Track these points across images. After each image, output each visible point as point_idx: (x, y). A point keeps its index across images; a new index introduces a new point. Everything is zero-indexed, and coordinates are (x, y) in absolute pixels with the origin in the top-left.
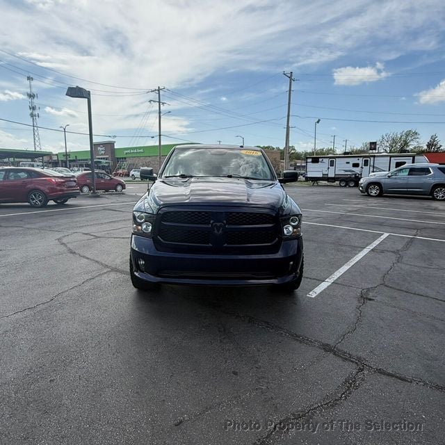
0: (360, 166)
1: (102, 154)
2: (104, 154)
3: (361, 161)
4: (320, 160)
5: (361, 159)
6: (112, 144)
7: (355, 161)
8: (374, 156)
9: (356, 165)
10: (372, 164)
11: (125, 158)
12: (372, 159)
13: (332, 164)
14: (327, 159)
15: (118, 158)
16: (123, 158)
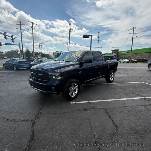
1: (114, 54)
2: (115, 54)
6: (118, 50)
11: (122, 55)
15: (119, 55)
16: (121, 55)
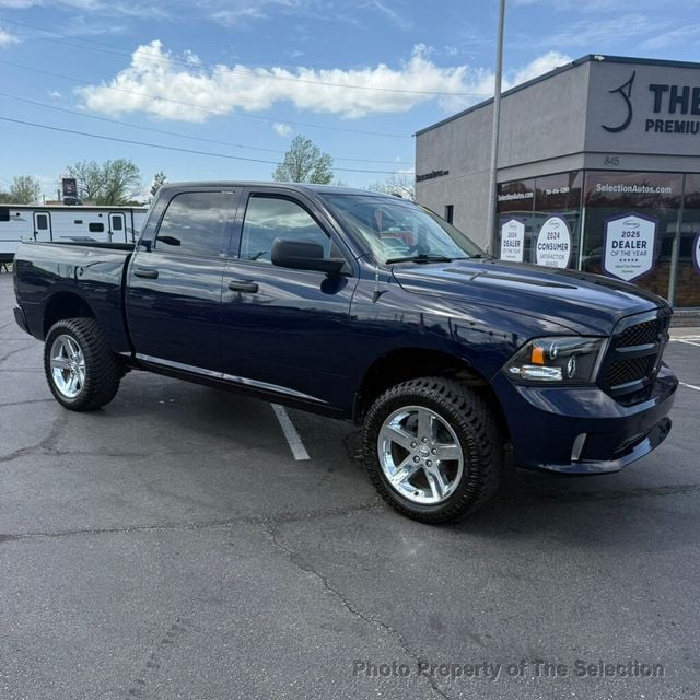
0: (106, 228)
3: (105, 219)
4: (12, 213)
5: (105, 215)
7: (94, 218)
8: (131, 211)
9: (97, 227)
10: (129, 225)
12: (128, 215)
13: (42, 223)
14: (31, 213)
